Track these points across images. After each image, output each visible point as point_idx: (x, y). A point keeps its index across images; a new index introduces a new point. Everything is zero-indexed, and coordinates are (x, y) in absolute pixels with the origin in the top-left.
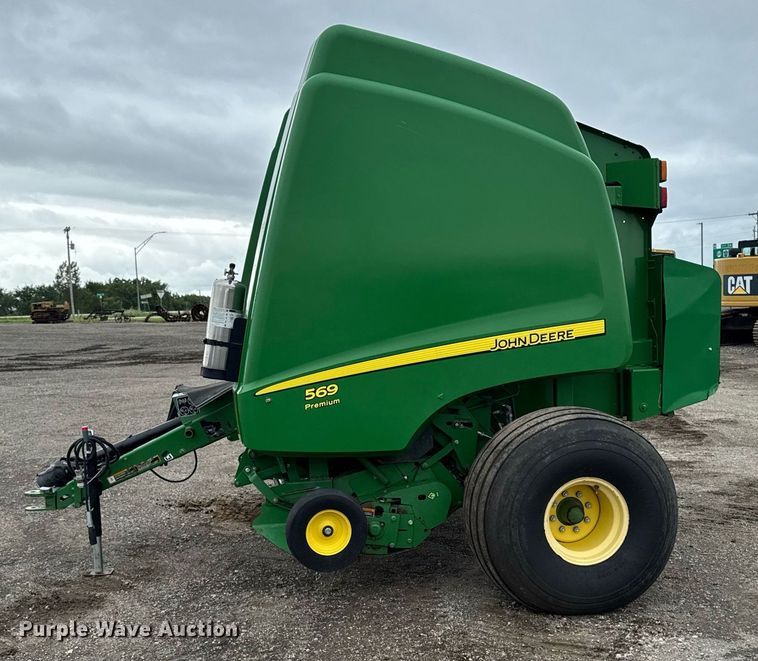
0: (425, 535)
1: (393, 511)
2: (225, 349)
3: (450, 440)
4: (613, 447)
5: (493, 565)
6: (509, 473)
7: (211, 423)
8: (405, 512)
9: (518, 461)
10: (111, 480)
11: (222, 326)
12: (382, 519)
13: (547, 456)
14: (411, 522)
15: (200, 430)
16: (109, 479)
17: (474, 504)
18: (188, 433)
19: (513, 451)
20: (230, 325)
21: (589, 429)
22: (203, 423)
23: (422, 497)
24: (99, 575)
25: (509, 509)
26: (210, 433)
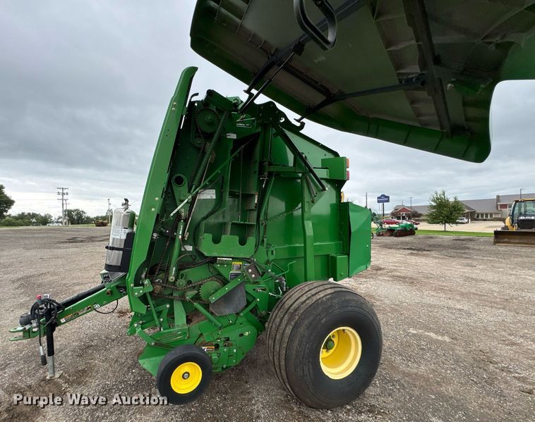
0: (243, 357)
1: (225, 346)
2: (121, 252)
3: (254, 299)
4: (357, 309)
5: (290, 386)
6: (301, 330)
7: (122, 287)
8: (232, 345)
9: (306, 322)
10: (63, 320)
11: (118, 237)
12: (218, 352)
13: (323, 318)
14: (235, 351)
15: (116, 291)
16: (61, 320)
17: (277, 347)
18: (108, 293)
19: (302, 314)
20: (124, 237)
21: (343, 299)
22: (118, 287)
23: (242, 335)
24: (51, 379)
25: (302, 353)
26: (121, 292)
